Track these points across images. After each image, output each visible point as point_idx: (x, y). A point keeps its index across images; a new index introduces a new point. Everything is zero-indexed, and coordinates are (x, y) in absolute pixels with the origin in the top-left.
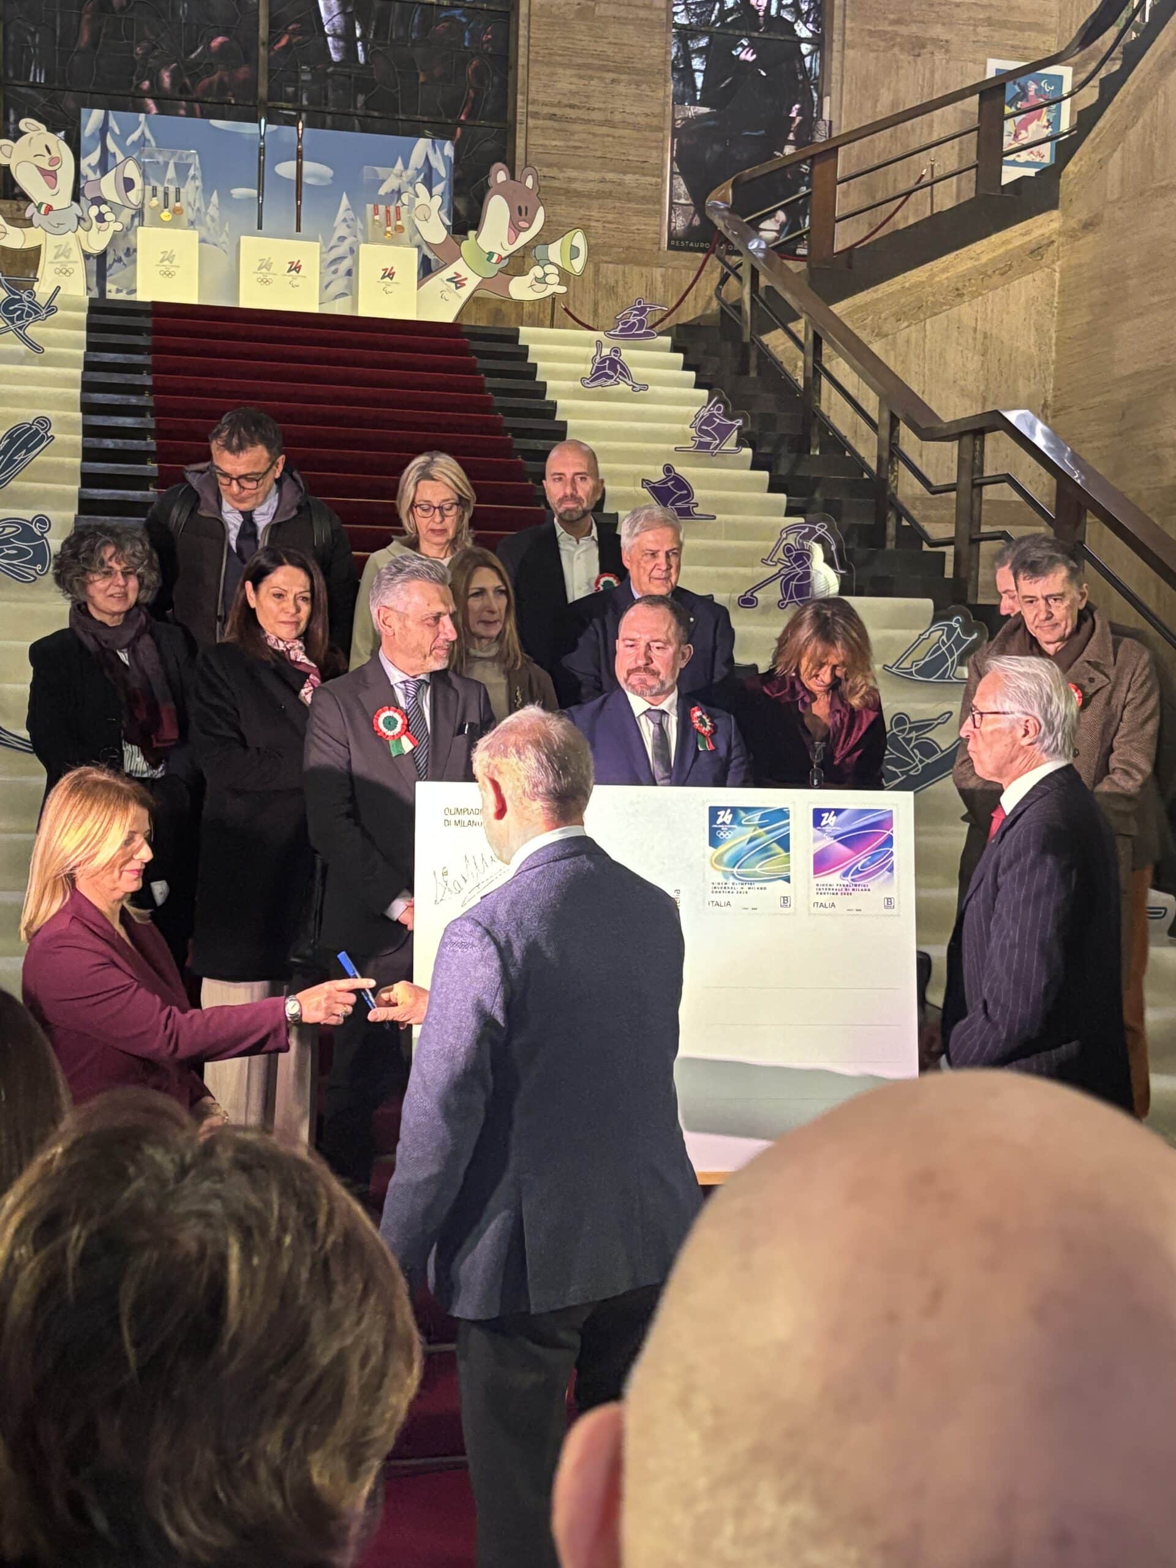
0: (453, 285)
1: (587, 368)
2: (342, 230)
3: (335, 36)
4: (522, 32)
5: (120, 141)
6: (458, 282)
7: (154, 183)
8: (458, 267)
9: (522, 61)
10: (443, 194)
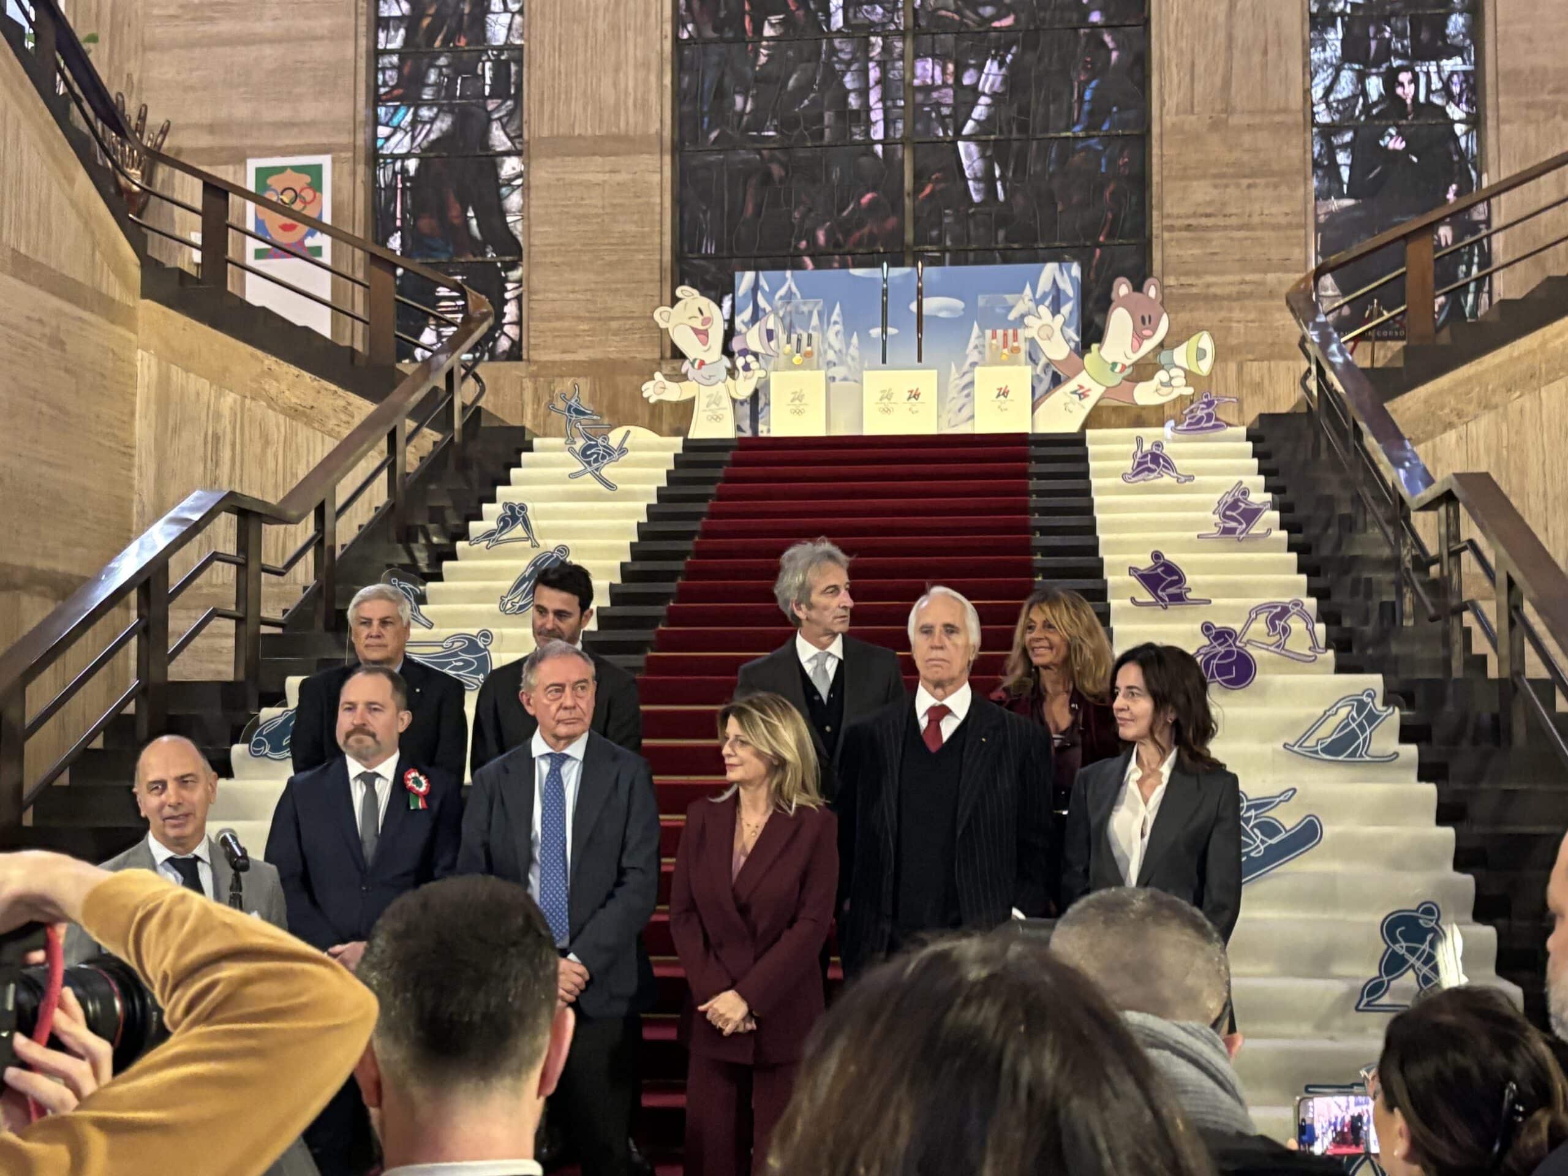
0: (1076, 397)
1: (1128, 464)
2: (974, 356)
3: (976, 179)
4: (1155, 151)
5: (769, 297)
6: (1082, 394)
7: (799, 331)
8: (1082, 379)
9: (1156, 178)
10: (1071, 313)
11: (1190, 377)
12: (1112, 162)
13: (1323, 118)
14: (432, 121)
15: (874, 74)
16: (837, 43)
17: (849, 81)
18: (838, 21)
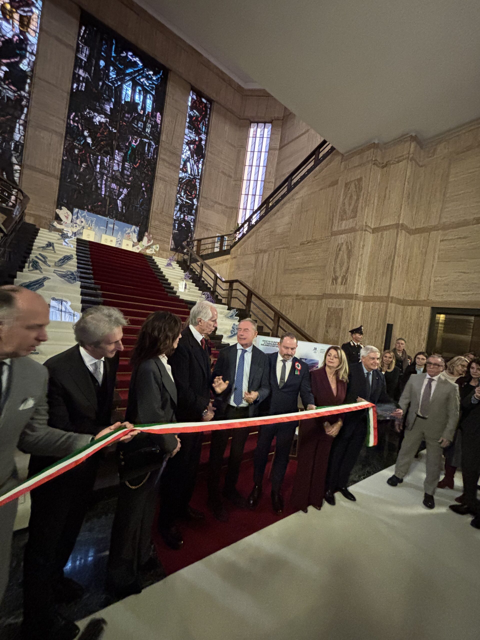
0: (138, 248)
1: (166, 264)
2: (119, 237)
3: (120, 207)
4: (151, 214)
5: (81, 215)
7: (87, 223)
8: (138, 246)
9: (150, 218)
11: (155, 251)
12: (143, 213)
13: (175, 218)
15: (104, 182)
16: (97, 174)
17: (99, 181)
18: (98, 170)
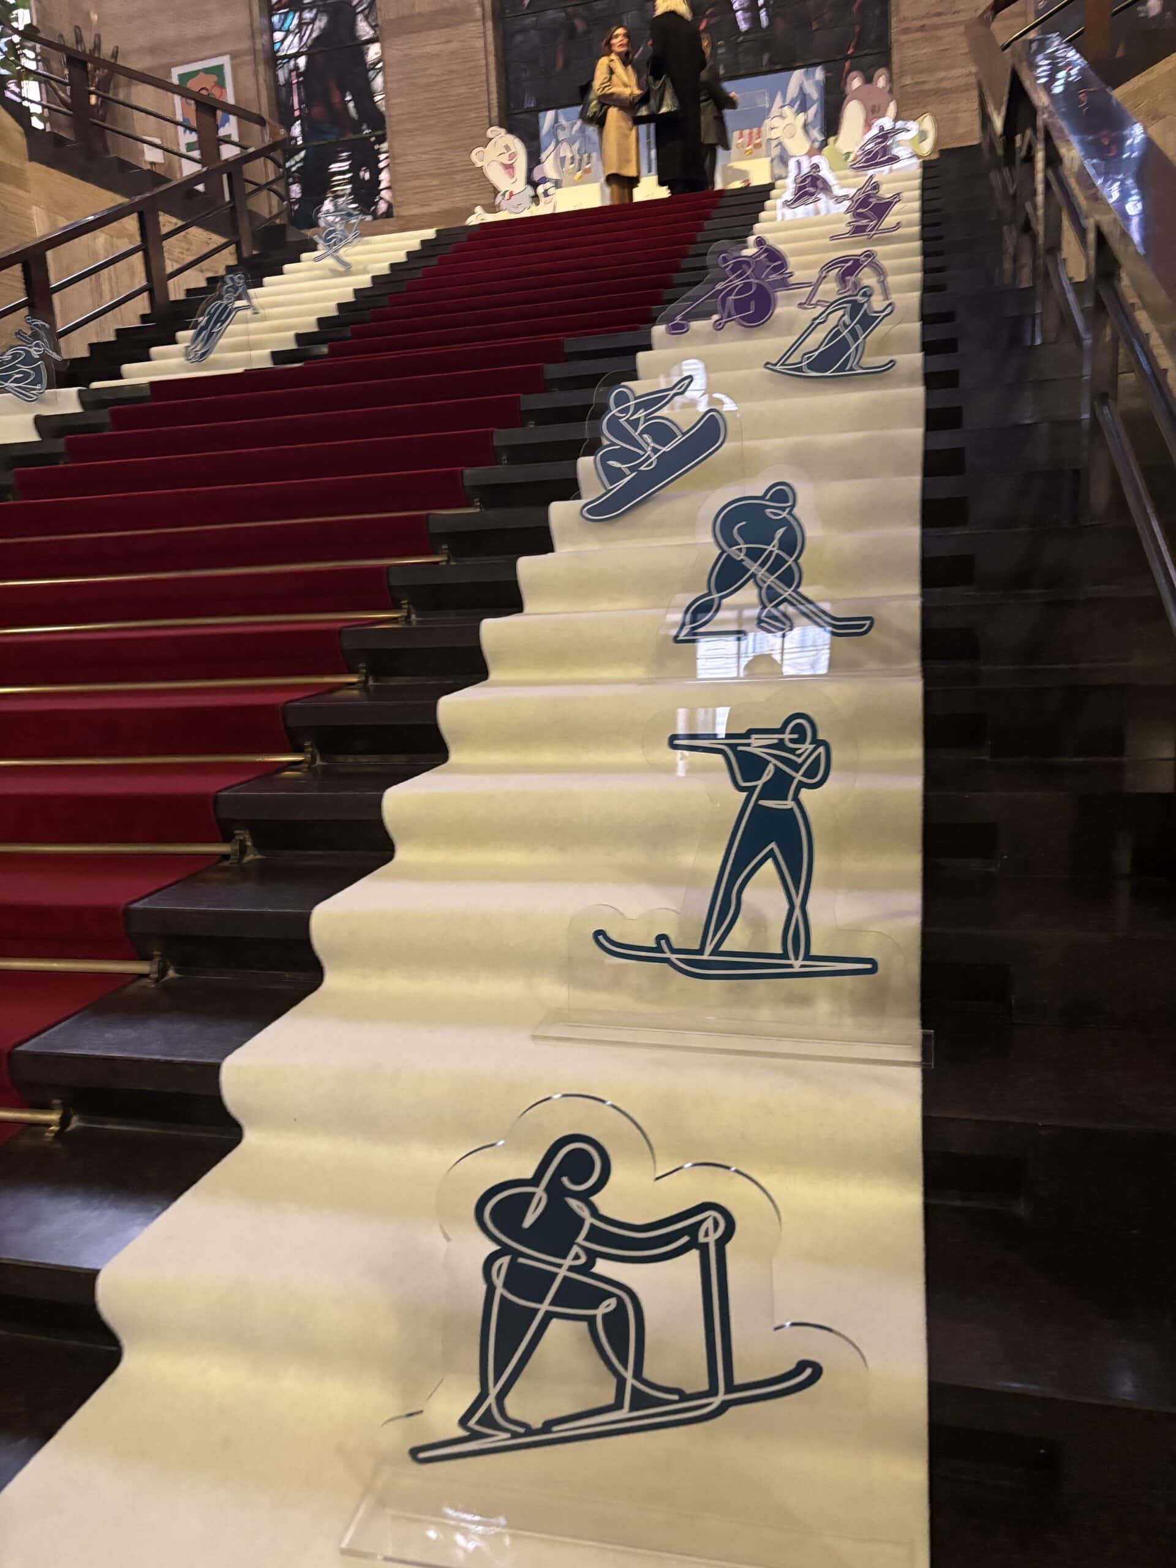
3: (742, 10)
10: (816, 114)
14: (313, 21)
